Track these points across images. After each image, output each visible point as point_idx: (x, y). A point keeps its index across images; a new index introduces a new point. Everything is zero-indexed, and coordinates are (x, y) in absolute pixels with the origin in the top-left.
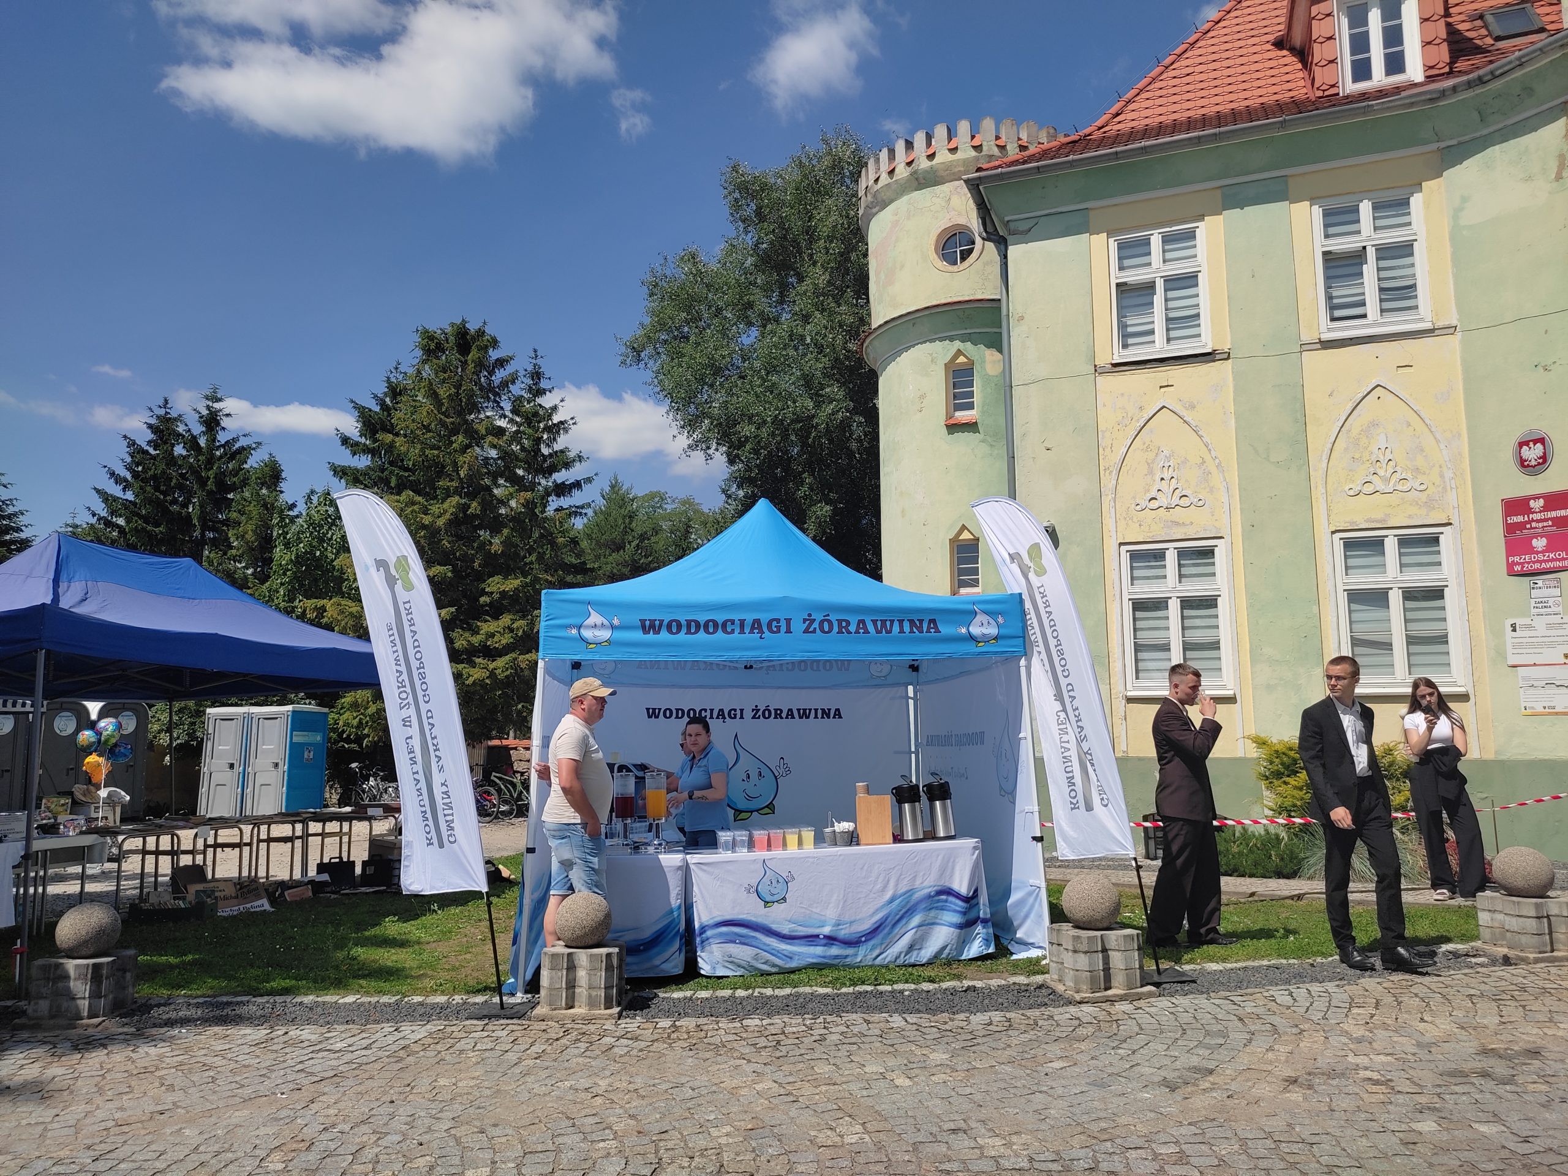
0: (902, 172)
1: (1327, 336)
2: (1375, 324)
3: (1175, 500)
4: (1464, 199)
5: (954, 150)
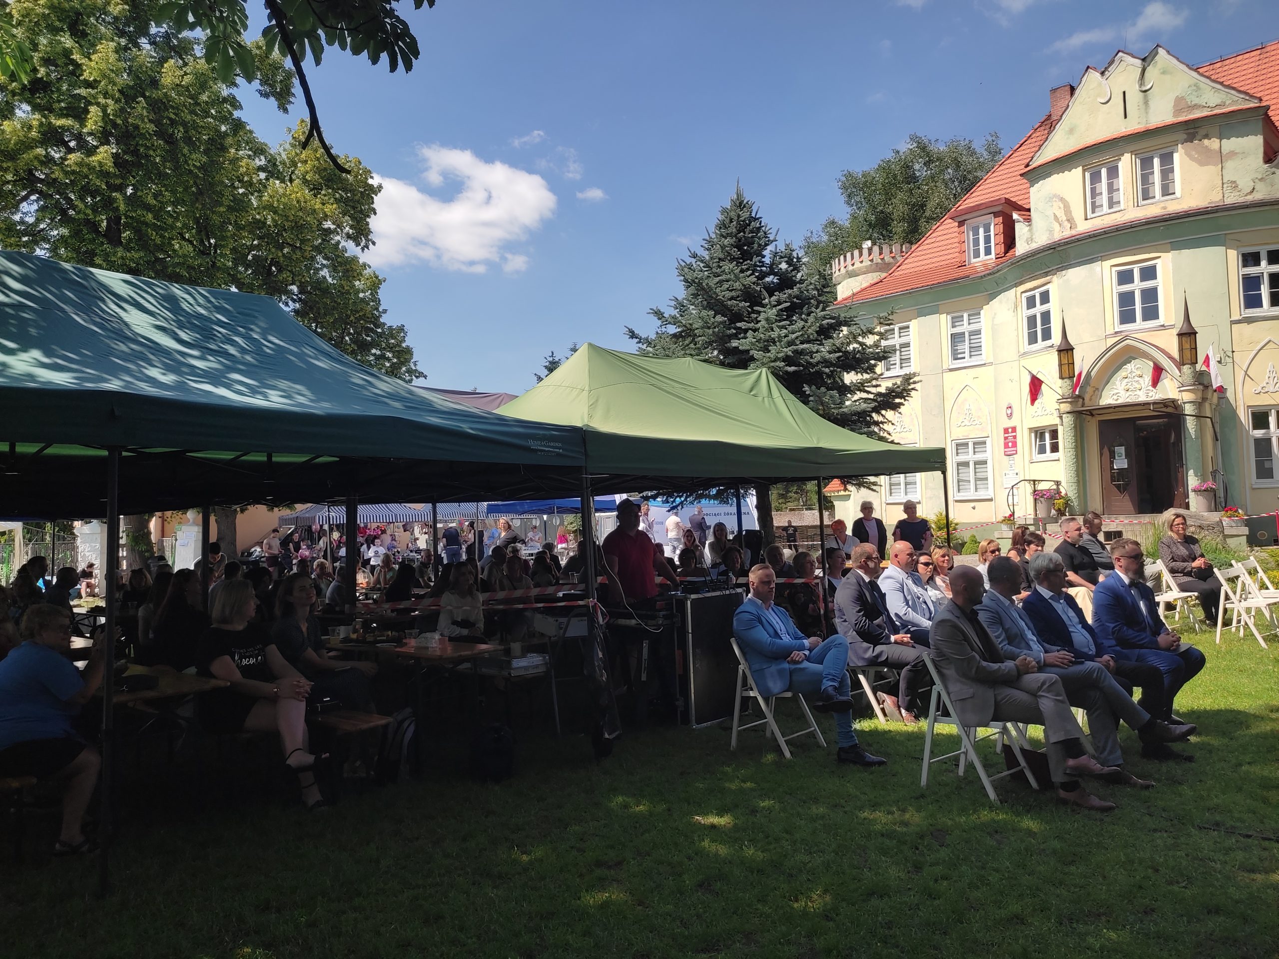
0: (843, 271)
1: (951, 367)
2: (968, 362)
3: (902, 430)
4: (995, 314)
5: (862, 262)
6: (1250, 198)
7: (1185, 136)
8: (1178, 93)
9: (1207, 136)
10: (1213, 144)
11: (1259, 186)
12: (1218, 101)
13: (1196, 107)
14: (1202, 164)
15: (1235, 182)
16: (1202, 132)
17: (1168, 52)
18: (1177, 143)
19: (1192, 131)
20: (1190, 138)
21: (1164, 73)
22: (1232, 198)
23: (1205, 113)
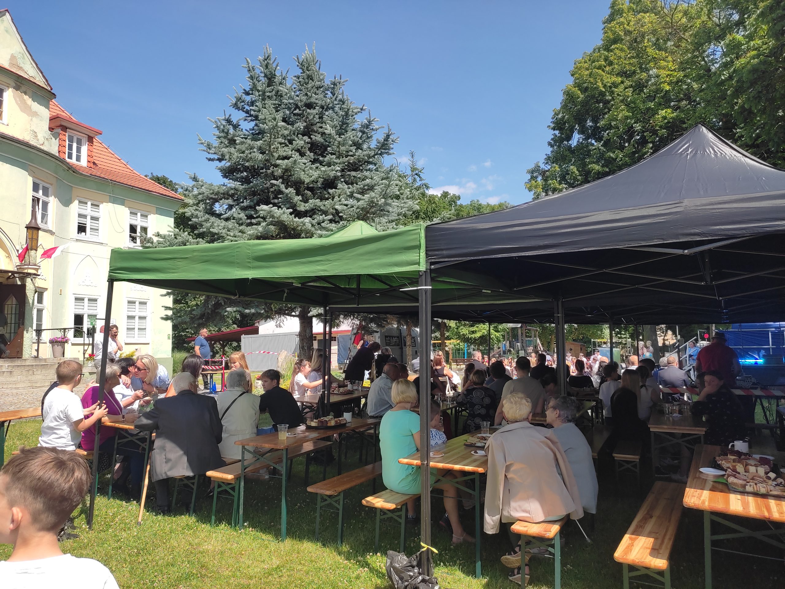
6: (42, 147)
7: (14, 85)
8: (13, 52)
9: (25, 93)
10: (28, 100)
11: (46, 142)
12: (33, 75)
13: (21, 68)
14: (21, 110)
15: (36, 133)
16: (23, 88)
17: (12, 19)
18: (8, 85)
19: (19, 84)
20: (17, 88)
21: (7, 31)
22: (33, 142)
23: (26, 76)
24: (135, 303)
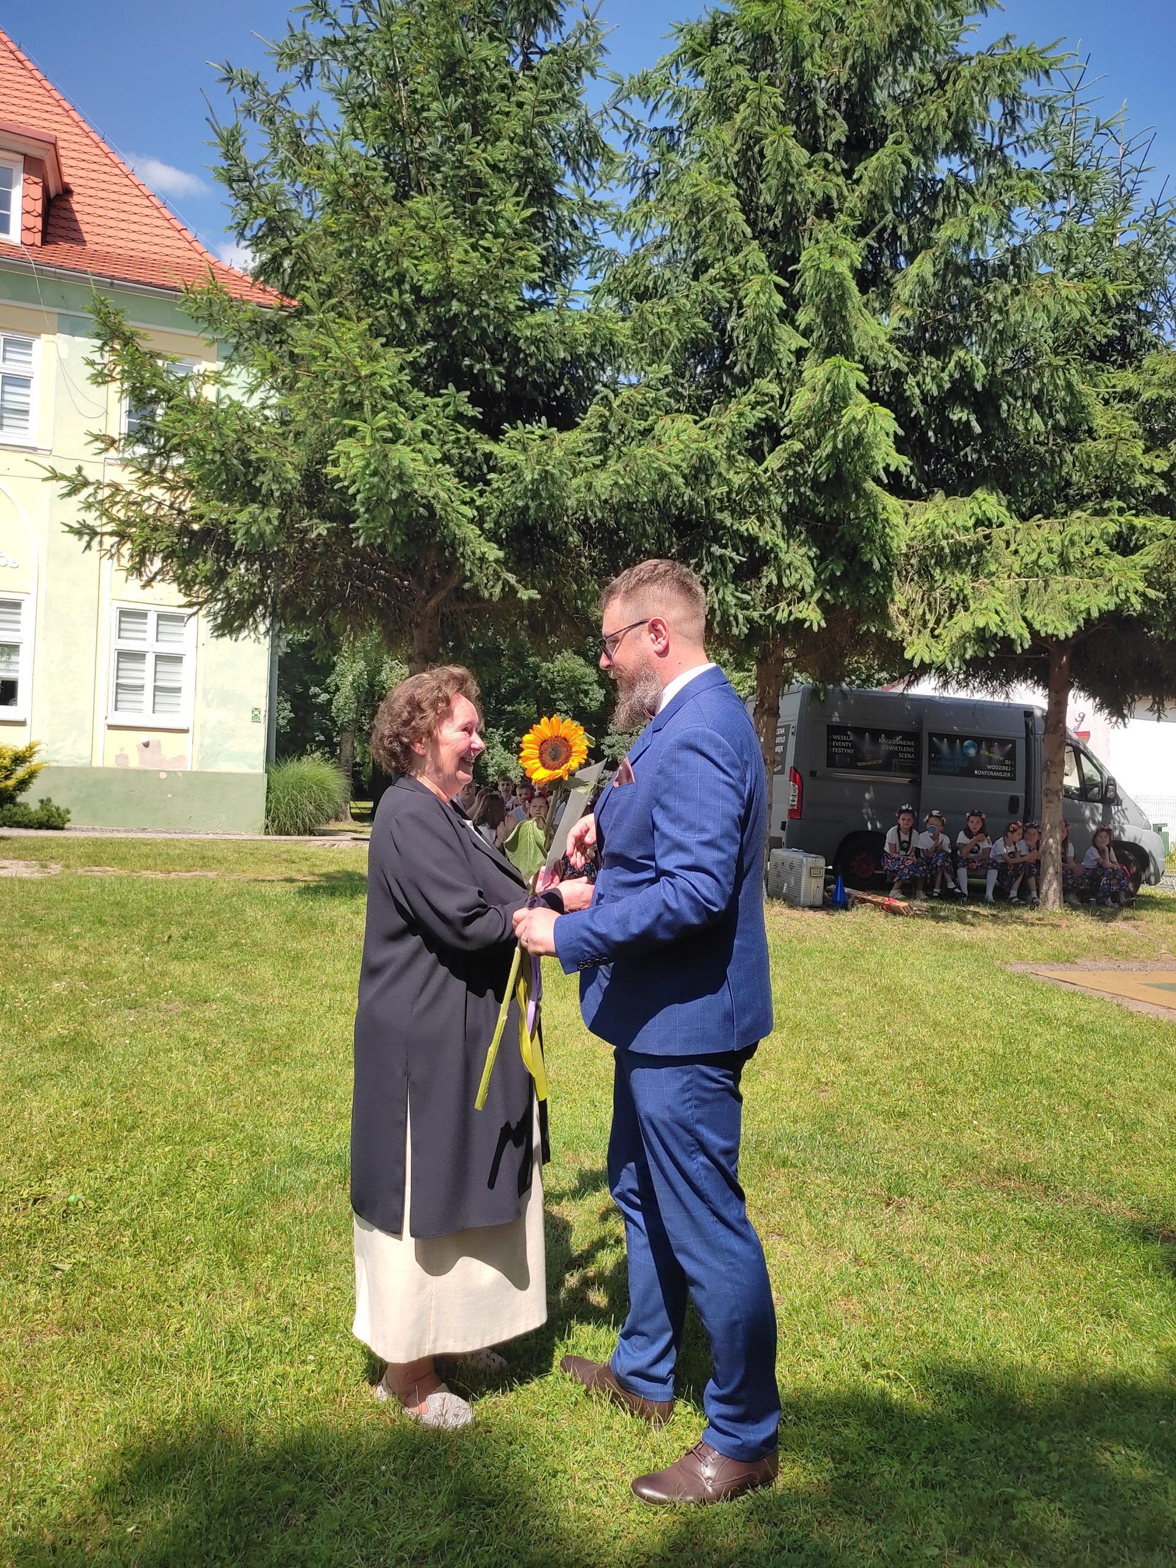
24: (143, 615)
